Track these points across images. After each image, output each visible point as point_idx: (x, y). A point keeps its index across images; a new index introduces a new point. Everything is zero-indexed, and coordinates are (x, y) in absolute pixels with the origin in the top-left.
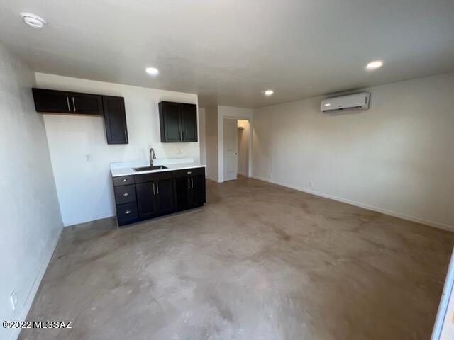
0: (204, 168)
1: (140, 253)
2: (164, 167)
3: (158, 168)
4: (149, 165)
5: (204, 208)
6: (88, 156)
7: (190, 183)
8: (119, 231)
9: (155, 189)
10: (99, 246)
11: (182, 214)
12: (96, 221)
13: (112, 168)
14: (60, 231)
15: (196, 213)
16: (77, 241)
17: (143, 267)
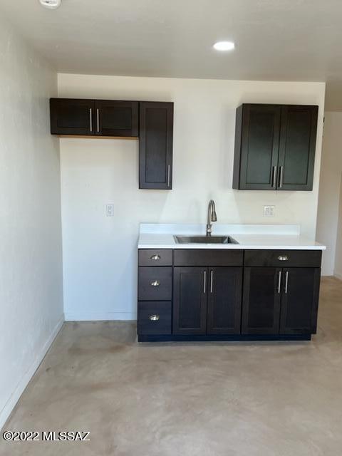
0: (320, 251)
1: (159, 404)
2: (230, 241)
3: (221, 240)
4: (204, 233)
5: (311, 345)
6: (110, 208)
7: (283, 284)
8: (137, 350)
9: (208, 282)
10: (101, 370)
11: (256, 347)
12: (107, 322)
13: (141, 232)
14: (57, 327)
15: (290, 353)
16: (75, 351)
17: (157, 435)
